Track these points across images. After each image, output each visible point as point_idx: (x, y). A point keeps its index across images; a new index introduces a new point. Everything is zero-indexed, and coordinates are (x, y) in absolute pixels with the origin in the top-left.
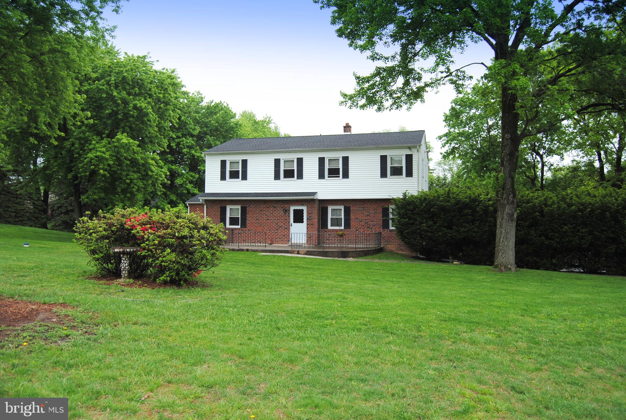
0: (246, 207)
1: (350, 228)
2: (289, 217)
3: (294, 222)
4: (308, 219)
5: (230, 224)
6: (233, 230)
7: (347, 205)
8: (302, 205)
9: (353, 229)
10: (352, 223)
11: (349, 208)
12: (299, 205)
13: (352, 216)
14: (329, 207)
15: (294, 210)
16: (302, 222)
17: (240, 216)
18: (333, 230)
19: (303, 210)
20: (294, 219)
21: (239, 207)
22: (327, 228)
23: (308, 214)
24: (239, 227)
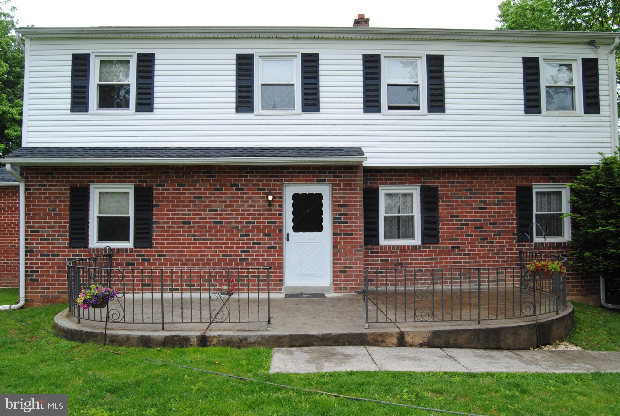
0: (150, 189)
1: (438, 243)
2: (281, 214)
3: (296, 229)
4: (335, 220)
5: (102, 237)
6: (110, 254)
7: (429, 183)
8: (321, 181)
9: (445, 244)
10: (443, 230)
11: (435, 191)
12: (310, 182)
13: (443, 212)
14: (380, 188)
15: (296, 197)
16: (320, 229)
17: (131, 215)
18: (393, 249)
19: (319, 197)
20: (294, 220)
21: (129, 188)
22: (378, 244)
23: (336, 204)
24: (129, 245)
